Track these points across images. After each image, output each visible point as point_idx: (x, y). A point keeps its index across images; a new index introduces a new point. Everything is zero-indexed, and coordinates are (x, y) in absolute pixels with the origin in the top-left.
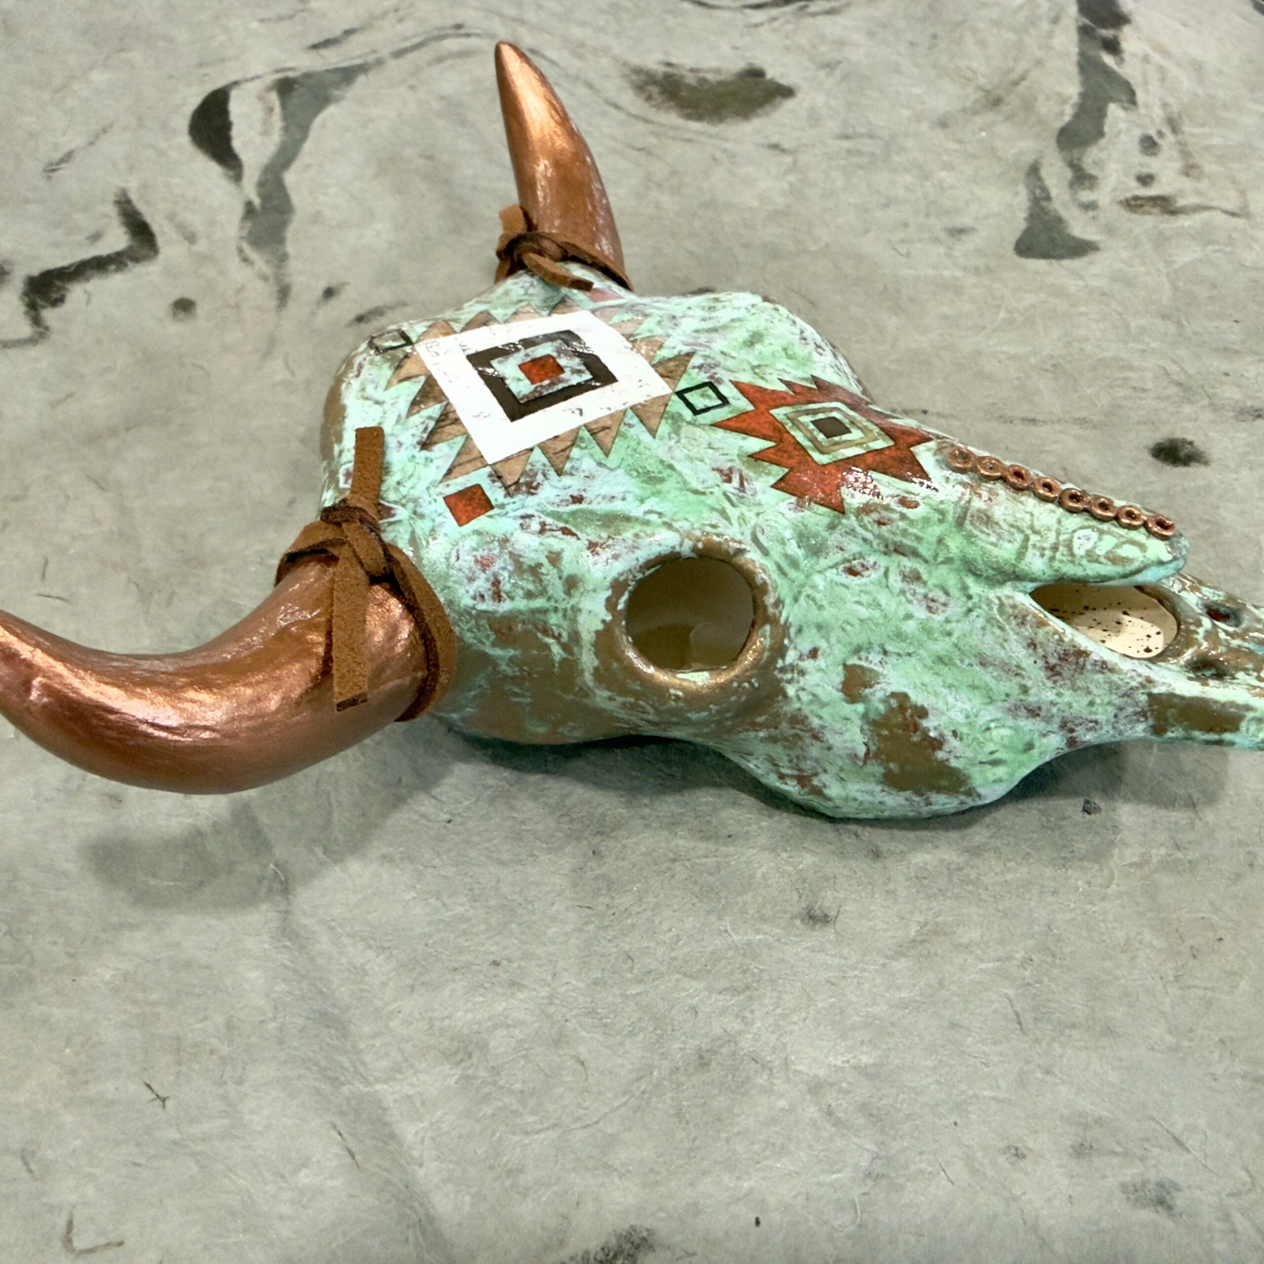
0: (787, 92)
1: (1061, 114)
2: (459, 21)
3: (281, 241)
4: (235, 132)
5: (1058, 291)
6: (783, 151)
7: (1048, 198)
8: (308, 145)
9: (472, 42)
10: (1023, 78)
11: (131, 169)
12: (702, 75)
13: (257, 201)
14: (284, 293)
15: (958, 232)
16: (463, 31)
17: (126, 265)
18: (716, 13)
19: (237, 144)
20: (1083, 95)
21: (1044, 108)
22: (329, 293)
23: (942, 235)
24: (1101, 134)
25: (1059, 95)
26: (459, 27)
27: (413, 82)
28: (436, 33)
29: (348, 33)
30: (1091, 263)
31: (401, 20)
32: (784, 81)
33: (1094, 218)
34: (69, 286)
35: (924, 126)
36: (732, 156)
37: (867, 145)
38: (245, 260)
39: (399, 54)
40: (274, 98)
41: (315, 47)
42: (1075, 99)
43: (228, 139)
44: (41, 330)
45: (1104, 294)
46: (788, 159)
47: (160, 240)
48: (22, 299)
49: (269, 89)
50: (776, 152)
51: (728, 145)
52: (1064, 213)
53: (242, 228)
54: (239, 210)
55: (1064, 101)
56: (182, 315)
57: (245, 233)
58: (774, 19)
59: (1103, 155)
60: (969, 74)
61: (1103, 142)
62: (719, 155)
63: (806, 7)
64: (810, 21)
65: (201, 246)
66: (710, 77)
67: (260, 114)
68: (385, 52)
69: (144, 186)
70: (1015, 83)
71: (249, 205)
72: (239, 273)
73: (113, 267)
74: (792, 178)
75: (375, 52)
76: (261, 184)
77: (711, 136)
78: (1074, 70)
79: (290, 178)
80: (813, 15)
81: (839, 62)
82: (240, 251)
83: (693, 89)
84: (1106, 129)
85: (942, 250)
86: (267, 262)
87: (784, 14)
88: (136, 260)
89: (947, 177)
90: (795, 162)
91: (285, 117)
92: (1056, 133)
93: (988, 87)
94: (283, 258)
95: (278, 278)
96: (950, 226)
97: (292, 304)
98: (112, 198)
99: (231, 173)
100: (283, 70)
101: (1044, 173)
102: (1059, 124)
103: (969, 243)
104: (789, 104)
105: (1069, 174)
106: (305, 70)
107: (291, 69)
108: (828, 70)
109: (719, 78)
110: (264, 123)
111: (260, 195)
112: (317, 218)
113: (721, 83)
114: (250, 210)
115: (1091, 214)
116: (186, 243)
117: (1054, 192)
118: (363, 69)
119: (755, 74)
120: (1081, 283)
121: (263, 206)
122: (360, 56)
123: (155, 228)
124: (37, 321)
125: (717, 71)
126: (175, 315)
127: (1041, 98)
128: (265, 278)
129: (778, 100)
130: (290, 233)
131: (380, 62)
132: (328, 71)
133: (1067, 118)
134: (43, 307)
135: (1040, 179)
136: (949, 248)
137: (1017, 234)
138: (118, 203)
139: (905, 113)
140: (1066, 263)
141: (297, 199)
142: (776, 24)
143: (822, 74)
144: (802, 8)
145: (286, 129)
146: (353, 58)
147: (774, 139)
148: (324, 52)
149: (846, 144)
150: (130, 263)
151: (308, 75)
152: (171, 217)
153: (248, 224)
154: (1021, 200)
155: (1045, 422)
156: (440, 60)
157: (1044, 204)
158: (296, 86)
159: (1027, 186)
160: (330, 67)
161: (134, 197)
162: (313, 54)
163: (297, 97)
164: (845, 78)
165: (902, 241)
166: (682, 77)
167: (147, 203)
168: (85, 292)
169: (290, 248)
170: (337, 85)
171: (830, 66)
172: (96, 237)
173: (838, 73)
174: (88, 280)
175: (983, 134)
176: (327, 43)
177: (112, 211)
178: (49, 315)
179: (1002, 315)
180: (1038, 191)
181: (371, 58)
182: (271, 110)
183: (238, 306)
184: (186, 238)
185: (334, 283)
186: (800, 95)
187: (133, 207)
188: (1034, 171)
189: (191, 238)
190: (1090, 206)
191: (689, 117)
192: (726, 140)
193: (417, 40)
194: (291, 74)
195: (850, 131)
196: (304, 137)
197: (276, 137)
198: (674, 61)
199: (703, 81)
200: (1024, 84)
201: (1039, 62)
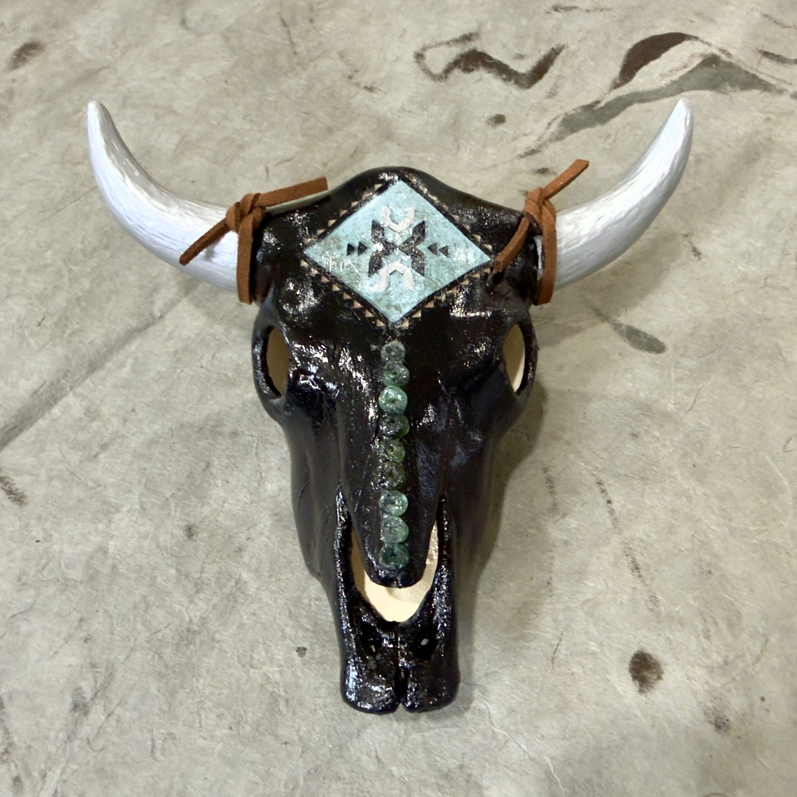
3: (574, 131)
4: (653, 63)
13: (601, 105)
14: (532, 153)
17: (510, 80)
19: (644, 70)
22: (543, 171)
34: (481, 68)
38: (550, 124)
40: (697, 62)
41: (765, 54)
43: (645, 63)
44: (443, 75)
47: (538, 84)
48: (457, 56)
49: (703, 55)
53: (575, 110)
54: (589, 101)
56: (492, 122)
57: (571, 113)
65: (549, 102)
67: (678, 64)
68: (793, 89)
69: (575, 53)
71: (596, 103)
72: (539, 127)
73: (504, 76)
75: (790, 84)
76: (619, 99)
79: (636, 107)
82: (556, 118)
86: (553, 133)
88: (517, 82)
94: (559, 139)
95: (543, 145)
97: (525, 160)
98: (554, 45)
99: (618, 82)
100: (724, 52)
106: (734, 62)
107: (728, 54)
110: (671, 71)
111: (609, 103)
114: (592, 105)
116: (546, 95)
118: (765, 87)
121: (600, 109)
122: (779, 80)
123: (547, 76)
124: (448, 71)
126: (490, 119)
128: (540, 139)
131: (781, 92)
134: (460, 68)
138: (553, 50)
141: (617, 120)
145: (673, 82)
146: (774, 78)
148: (766, 62)
150: (513, 81)
151: (730, 65)
152: (560, 78)
153: (579, 111)
158: (715, 65)
160: (752, 71)
161: (563, 53)
162: (757, 56)
163: (708, 72)
167: (563, 62)
168: (482, 77)
169: (570, 137)
170: (736, 84)
172: (521, 57)
174: (489, 72)
177: (544, 51)
178: (457, 72)
181: (781, 86)
182: (685, 67)
184: (550, 93)
185: (552, 169)
187: (555, 58)
189: (551, 95)
194: (724, 57)
196: (672, 95)
197: (664, 82)
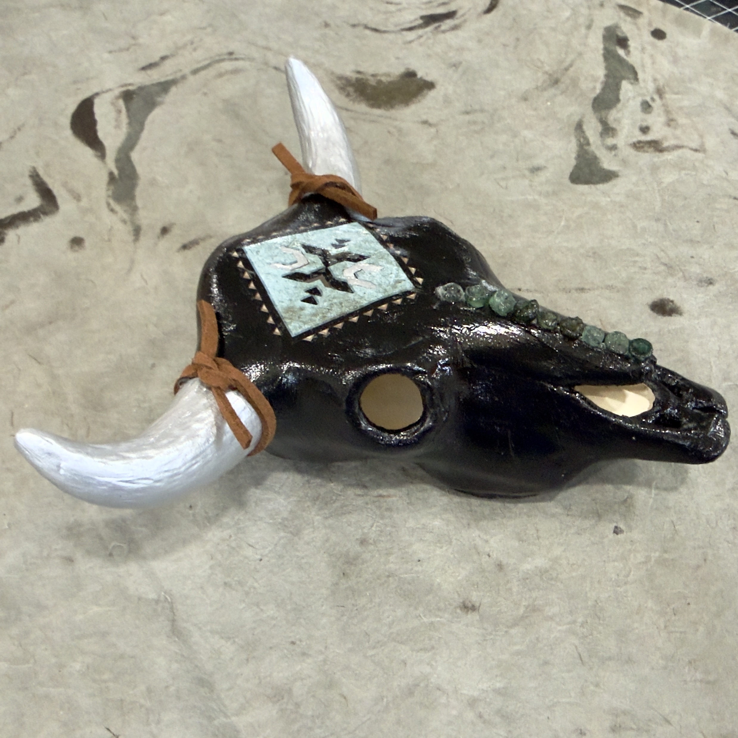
0: (430, 86)
1: (594, 88)
2: (230, 50)
3: (132, 198)
4: (99, 127)
5: (596, 206)
6: (430, 125)
7: (588, 144)
8: (145, 134)
9: (240, 64)
10: (571, 65)
11: (37, 154)
12: (379, 78)
13: (116, 172)
14: (137, 231)
15: (535, 170)
16: (234, 56)
17: (40, 217)
18: (386, 36)
19: (101, 134)
20: (607, 76)
21: (585, 85)
22: (165, 231)
23: (527, 173)
24: (618, 100)
25: (592, 76)
26: (231, 54)
27: (205, 90)
28: (217, 58)
29: (163, 58)
30: (615, 185)
31: (195, 50)
32: (429, 79)
33: (615, 155)
34: (6, 231)
35: (513, 101)
36: (400, 130)
37: (480, 117)
38: (112, 210)
39: (195, 72)
40: (121, 103)
41: (144, 69)
42: (602, 78)
43: (95, 132)
45: (622, 206)
46: (433, 130)
47: (59, 201)
49: (117, 98)
50: (426, 126)
51: (396, 123)
52: (598, 153)
53: (108, 190)
54: (105, 178)
55: (595, 80)
56: (76, 248)
57: (110, 193)
58: (421, 37)
59: (619, 115)
60: (539, 64)
61: (619, 106)
62: (392, 130)
63: (439, 26)
64: (441, 36)
65: (84, 202)
66: (384, 79)
67: (113, 114)
68: (187, 71)
69: (47, 165)
70: (567, 69)
71: (111, 174)
72: (108, 219)
73: (32, 219)
74: (435, 142)
75: (181, 70)
76: (117, 160)
77: (387, 117)
78: (601, 59)
79: (135, 156)
80: (444, 32)
81: (460, 63)
82: (108, 204)
83: (374, 88)
84: (621, 97)
85: (527, 182)
86: (125, 211)
87: (426, 33)
88: (45, 213)
89: (527, 134)
90: (437, 131)
91: (129, 117)
92: (591, 101)
93: (551, 72)
94: (135, 209)
95: (133, 222)
96: (531, 167)
97: (142, 238)
98: (27, 174)
99: (99, 154)
100: (126, 85)
101: (585, 127)
102: (594, 95)
103: (543, 176)
104: (432, 93)
105: (600, 128)
106: (140, 85)
107: (130, 84)
108: (454, 68)
109: (389, 79)
110: (116, 120)
111: (118, 168)
112: (153, 183)
113: (391, 83)
114: (112, 177)
115: (613, 153)
116: (75, 201)
117: (591, 140)
118: (173, 82)
119: (411, 75)
120: (609, 199)
121: (120, 174)
122: (171, 74)
123: (55, 192)
125: (388, 75)
126: (72, 247)
127: (582, 79)
128: (124, 222)
129: (425, 91)
130: (138, 192)
131: (184, 77)
132: (153, 85)
133: (598, 91)
135: (583, 132)
136: (531, 181)
137: (570, 169)
138: (31, 177)
139: (502, 93)
140: (601, 186)
141: (139, 170)
142: (422, 40)
143: (451, 71)
144: (436, 28)
145: (130, 124)
146: (167, 76)
147: (424, 117)
148: (149, 72)
149: (467, 118)
150: (42, 216)
151: (141, 88)
152: (65, 185)
153: (112, 187)
154: (572, 146)
155: (589, 289)
156: (220, 75)
157: (586, 148)
158: (135, 96)
159: (576, 137)
160: (154, 82)
161: (41, 173)
162: (143, 73)
163: (137, 103)
164: (464, 73)
165: (503, 179)
166: (367, 80)
167: (50, 176)
168: (17, 235)
169: (139, 202)
170: (158, 94)
171: (455, 66)
172: (20, 199)
173: (460, 69)
174: (17, 227)
175: (549, 103)
176: (151, 66)
177: (29, 182)
179: (563, 223)
180: (582, 140)
181: (179, 75)
182: (119, 112)
183: (109, 240)
184: (75, 198)
185: (166, 225)
186: (438, 87)
187: (41, 179)
188: (579, 127)
189: (78, 198)
190: (613, 148)
191: (373, 106)
192: (396, 119)
193: (206, 62)
194: (131, 88)
195: (469, 108)
196: (142, 129)
197: (124, 130)
198: (362, 70)
199: (380, 82)
200: (572, 69)
201: (580, 54)
